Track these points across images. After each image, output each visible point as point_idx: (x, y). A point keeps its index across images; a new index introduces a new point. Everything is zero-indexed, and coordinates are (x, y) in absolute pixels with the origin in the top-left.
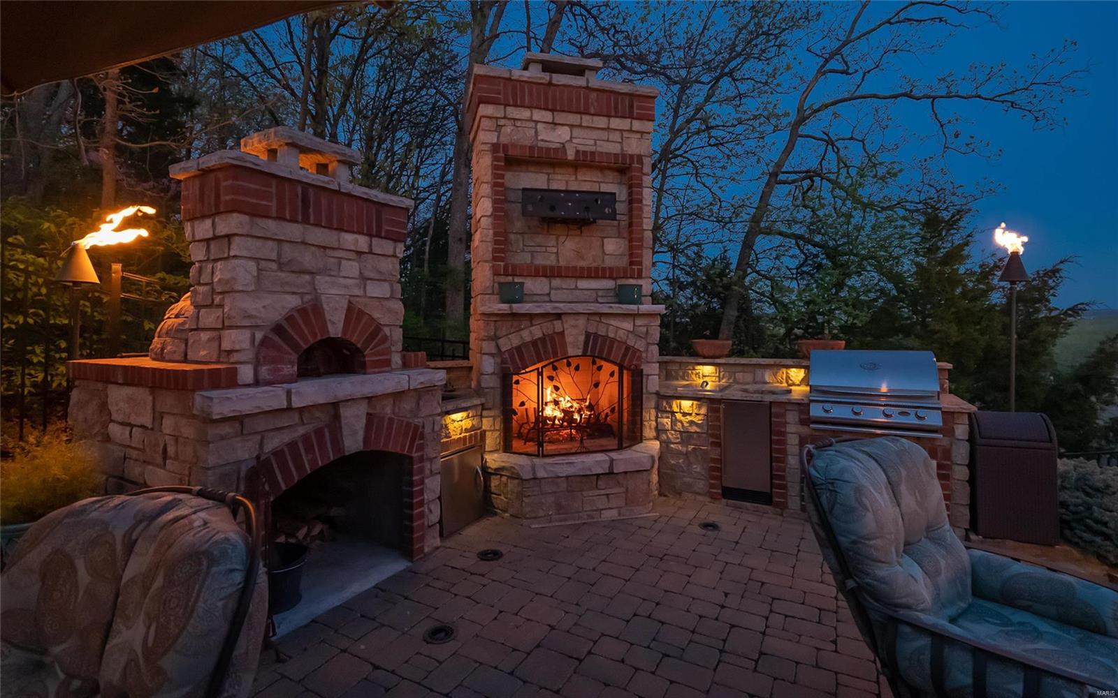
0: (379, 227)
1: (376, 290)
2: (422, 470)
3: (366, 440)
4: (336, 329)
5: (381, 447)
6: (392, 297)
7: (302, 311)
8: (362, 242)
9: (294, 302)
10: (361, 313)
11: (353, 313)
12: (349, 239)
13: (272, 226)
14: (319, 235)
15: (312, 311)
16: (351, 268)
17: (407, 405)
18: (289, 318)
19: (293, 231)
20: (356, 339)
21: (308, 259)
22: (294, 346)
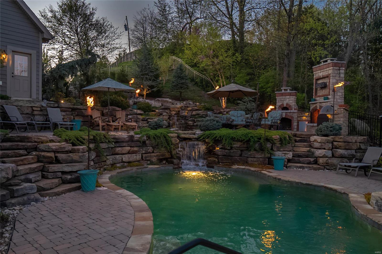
0: (291, 94)
1: (290, 102)
2: (293, 121)
3: (285, 116)
4: (285, 106)
5: (287, 117)
6: (293, 102)
7: (282, 104)
8: (289, 97)
9: (281, 103)
10: (288, 104)
11: (287, 104)
12: (287, 97)
13: (279, 97)
14: (284, 97)
15: (283, 104)
16: (288, 100)
17: (291, 114)
18: (281, 105)
19: (281, 97)
20: (288, 107)
21: (282, 99)
22: (281, 107)
